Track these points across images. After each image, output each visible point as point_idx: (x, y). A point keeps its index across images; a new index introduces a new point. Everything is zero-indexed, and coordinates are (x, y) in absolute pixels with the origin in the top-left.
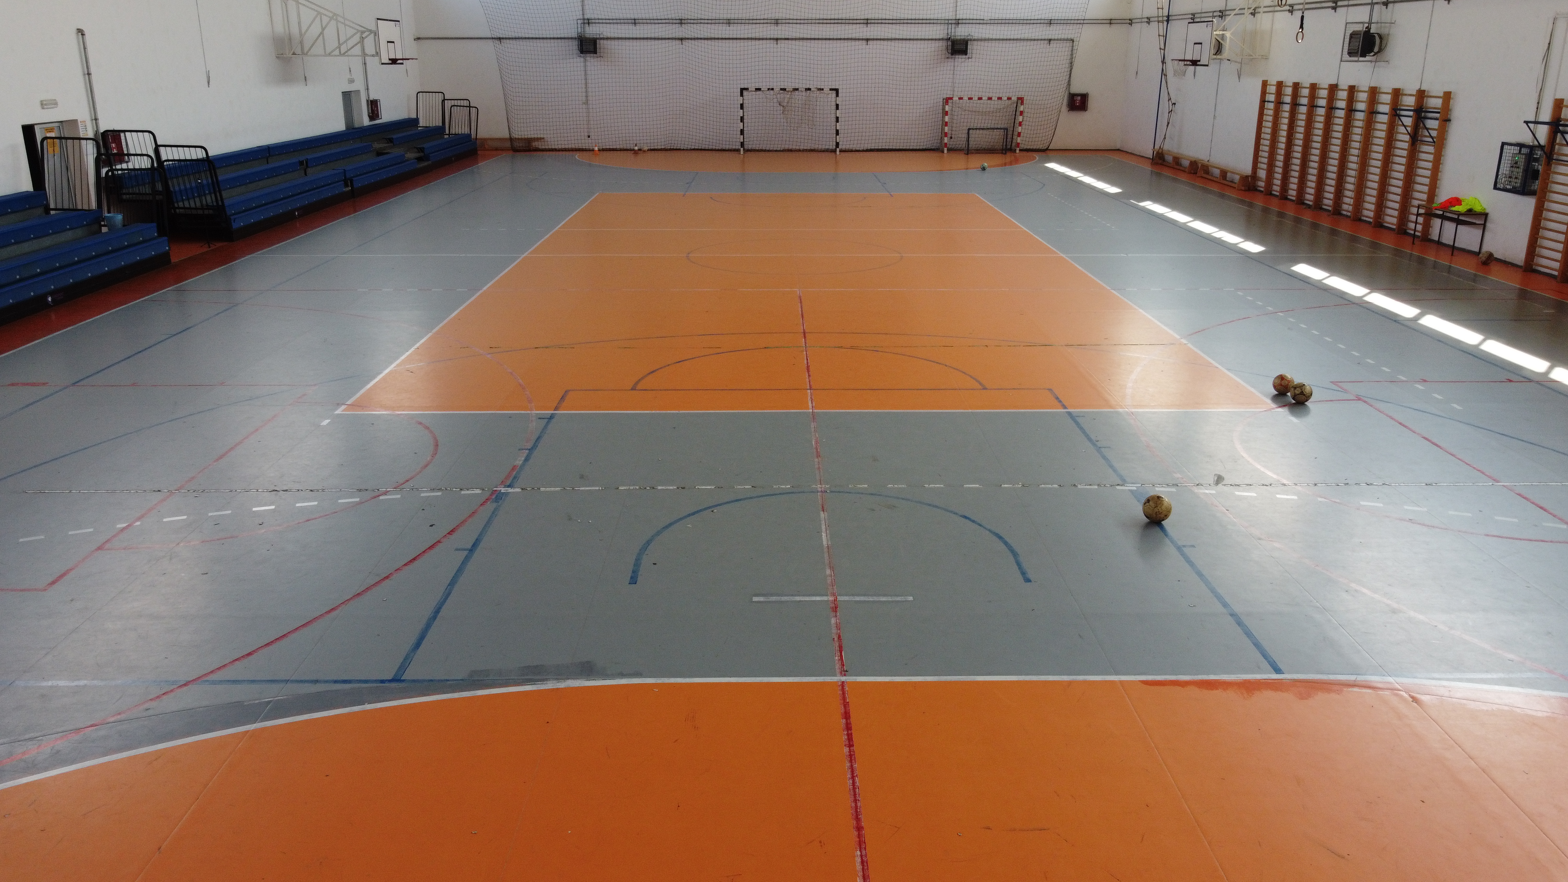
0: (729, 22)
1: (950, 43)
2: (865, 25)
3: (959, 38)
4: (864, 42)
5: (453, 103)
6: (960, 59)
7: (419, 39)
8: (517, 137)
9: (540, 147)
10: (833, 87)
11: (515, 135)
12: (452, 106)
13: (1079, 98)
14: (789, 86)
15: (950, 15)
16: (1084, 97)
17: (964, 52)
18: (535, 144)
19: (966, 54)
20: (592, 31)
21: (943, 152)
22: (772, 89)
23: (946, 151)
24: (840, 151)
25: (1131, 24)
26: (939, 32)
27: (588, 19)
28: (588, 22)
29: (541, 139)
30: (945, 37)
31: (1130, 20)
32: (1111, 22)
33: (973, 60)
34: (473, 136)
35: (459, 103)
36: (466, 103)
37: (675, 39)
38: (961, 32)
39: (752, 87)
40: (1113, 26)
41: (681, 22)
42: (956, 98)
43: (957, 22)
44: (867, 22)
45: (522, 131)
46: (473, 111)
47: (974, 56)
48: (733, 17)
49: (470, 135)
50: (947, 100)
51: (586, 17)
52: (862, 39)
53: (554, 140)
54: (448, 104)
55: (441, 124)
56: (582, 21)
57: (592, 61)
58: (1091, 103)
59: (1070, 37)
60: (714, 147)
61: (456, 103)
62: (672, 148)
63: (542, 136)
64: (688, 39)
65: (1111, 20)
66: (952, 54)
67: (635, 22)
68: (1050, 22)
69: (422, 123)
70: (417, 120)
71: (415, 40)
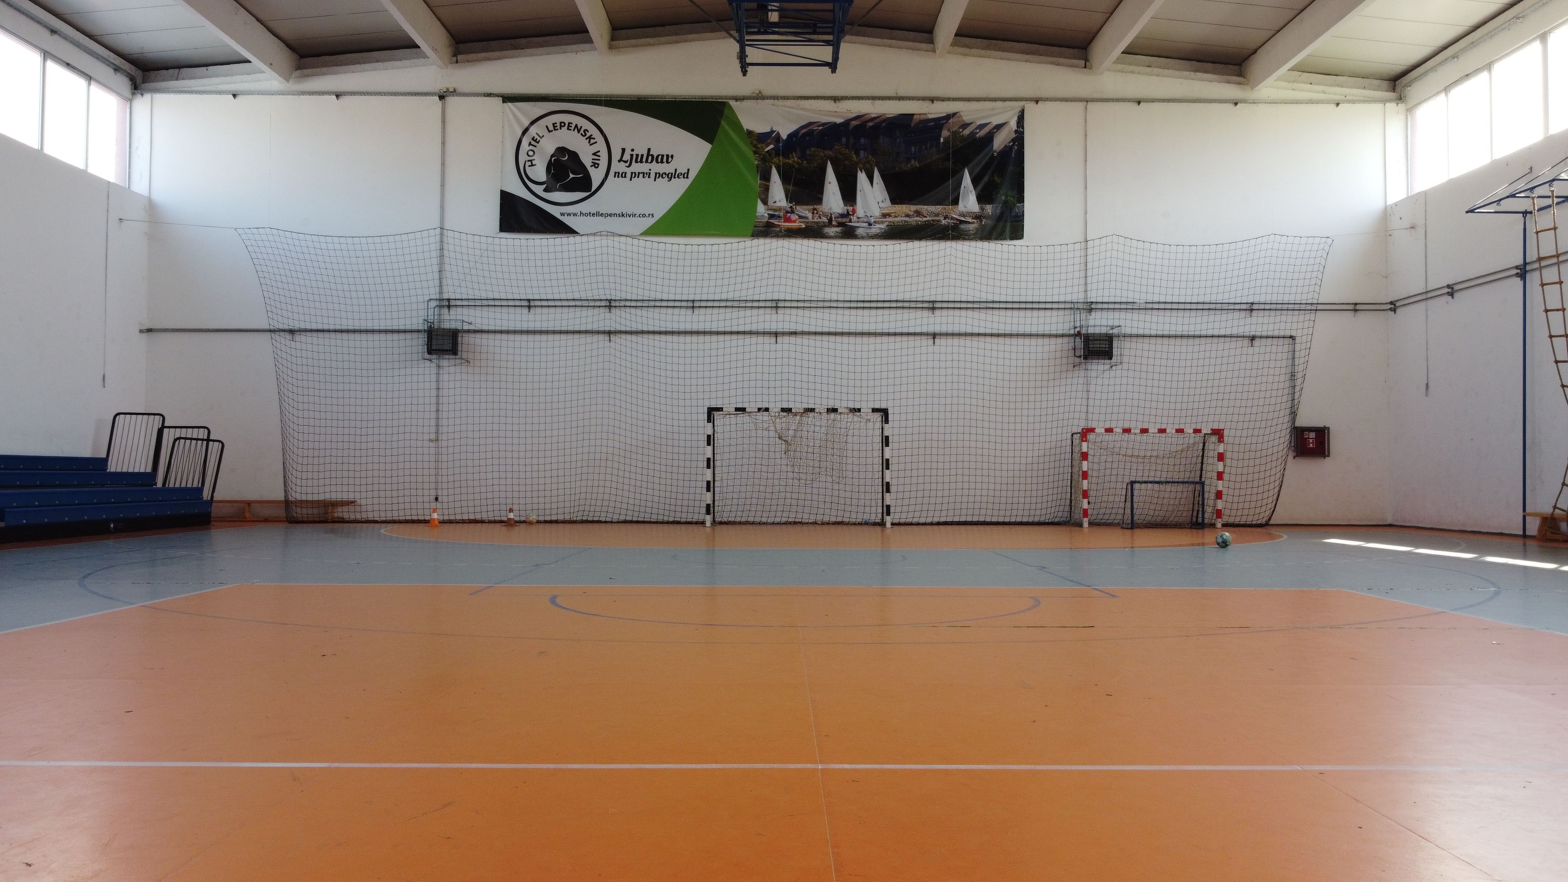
0: (693, 305)
1: (1079, 343)
2: (930, 312)
3: (1095, 332)
4: (929, 339)
5: (178, 433)
6: (1098, 367)
7: (150, 330)
9: (346, 516)
10: (877, 406)
11: (297, 495)
12: (175, 440)
13: (1312, 435)
14: (798, 406)
15: (1078, 296)
16: (1322, 433)
17: (1107, 354)
19: (1111, 358)
20: (451, 320)
21: (1080, 525)
22: (767, 410)
23: (1086, 525)
24: (892, 524)
25: (1394, 310)
26: (1060, 323)
27: (449, 300)
28: (447, 304)
30: (1072, 332)
31: (1391, 303)
32: (1355, 308)
33: (1125, 366)
34: (206, 495)
35: (189, 433)
36: (203, 434)
37: (598, 332)
38: (1098, 323)
39: (729, 407)
40: (1359, 314)
41: (610, 305)
42: (1100, 430)
43: (1090, 307)
44: (932, 306)
45: (312, 487)
46: (214, 447)
47: (1125, 359)
48: (700, 297)
49: (200, 490)
50: (1084, 434)
51: (446, 296)
52: (926, 334)
53: (371, 505)
54: (169, 436)
55: (149, 470)
56: (438, 303)
57: (452, 370)
58: (1335, 444)
59: (1288, 333)
60: (661, 518)
61: (183, 433)
62: (585, 518)
63: (351, 497)
64: (621, 332)
65: (1356, 304)
66: (1086, 358)
67: (529, 304)
68: (1251, 308)
69: (113, 466)
70: (104, 461)
71: (141, 331)
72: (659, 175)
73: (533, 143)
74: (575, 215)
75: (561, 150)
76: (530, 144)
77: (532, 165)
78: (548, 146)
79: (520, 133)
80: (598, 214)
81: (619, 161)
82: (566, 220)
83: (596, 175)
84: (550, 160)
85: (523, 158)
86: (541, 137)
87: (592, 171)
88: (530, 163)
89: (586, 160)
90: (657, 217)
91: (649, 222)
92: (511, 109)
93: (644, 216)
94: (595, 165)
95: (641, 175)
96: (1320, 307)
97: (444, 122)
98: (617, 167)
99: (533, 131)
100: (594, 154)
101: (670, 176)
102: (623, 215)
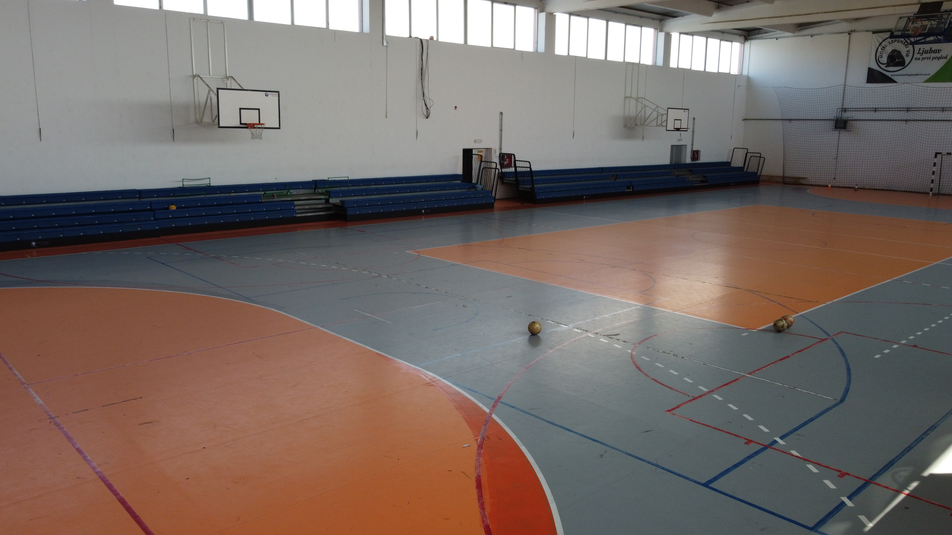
0: (943, 109)
7: (745, 119)
8: (787, 176)
11: (787, 174)
12: (751, 157)
18: (802, 181)
20: (846, 115)
27: (845, 109)
28: (844, 110)
29: (805, 178)
34: (759, 174)
35: (755, 155)
36: (759, 155)
37: (902, 120)
39: (944, 152)
41: (907, 110)
45: (792, 172)
46: (762, 159)
49: (757, 173)
51: (844, 107)
53: (812, 180)
54: (749, 155)
55: (742, 166)
56: (841, 110)
57: (844, 135)
61: (753, 155)
63: (804, 176)
67: (875, 110)
69: (733, 165)
70: (730, 163)
71: (743, 120)
72: (934, 58)
73: (883, 48)
74: (897, 75)
75: (894, 51)
76: (882, 49)
77: (882, 57)
78: (889, 49)
79: (878, 45)
80: (906, 75)
81: (917, 54)
82: (893, 78)
83: (907, 59)
84: (889, 55)
85: (878, 54)
86: (886, 46)
87: (906, 58)
88: (881, 56)
89: (904, 54)
90: (931, 75)
91: (928, 77)
92: (876, 37)
93: (926, 75)
94: (907, 56)
95: (926, 59)
97: (849, 43)
98: (916, 56)
99: (883, 44)
100: (907, 51)
101: (939, 58)
102: (917, 75)
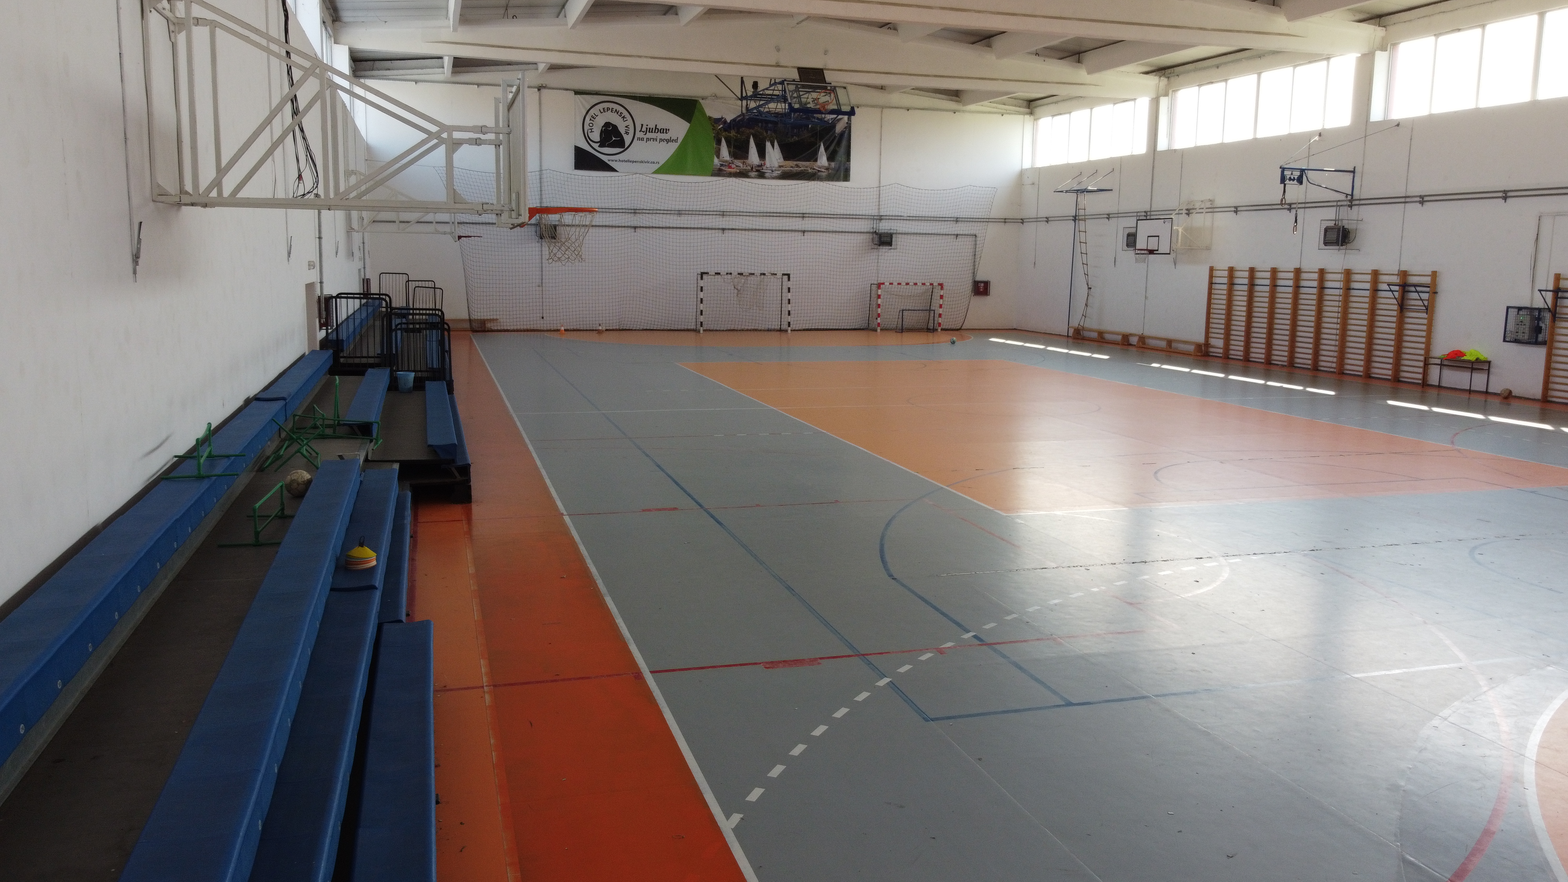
0: (680, 213)
1: (876, 236)
2: (801, 219)
3: (883, 231)
4: (800, 234)
5: (417, 284)
6: (884, 249)
7: (375, 221)
9: (493, 328)
10: (786, 273)
12: (415, 288)
13: (982, 285)
14: (746, 271)
15: (874, 212)
16: (987, 284)
17: (889, 243)
18: (489, 325)
19: (891, 245)
21: (876, 330)
22: (731, 274)
23: (879, 330)
24: (791, 331)
25: (1022, 223)
26: (865, 226)
30: (872, 231)
31: (1021, 219)
32: (1005, 221)
33: (898, 250)
35: (423, 284)
36: (431, 284)
37: (629, 227)
38: (885, 227)
39: (712, 271)
40: (1007, 224)
42: (887, 284)
43: (880, 218)
44: (803, 216)
46: (438, 291)
47: (898, 247)
48: (684, 208)
50: (879, 285)
52: (798, 231)
53: (504, 322)
57: (550, 247)
58: (993, 289)
59: (972, 232)
60: (666, 328)
61: (420, 284)
62: (624, 328)
64: (641, 227)
65: (1005, 219)
66: (879, 246)
68: (957, 220)
70: (389, 298)
72: (661, 140)
73: (592, 119)
74: (616, 161)
75: (607, 124)
76: (590, 120)
77: (592, 132)
78: (600, 121)
79: (584, 113)
80: (628, 161)
81: (640, 131)
82: (610, 163)
83: (627, 139)
84: (602, 129)
85: (586, 127)
86: (597, 116)
87: (625, 136)
88: (590, 130)
89: (622, 130)
90: (662, 163)
91: (657, 166)
92: (580, 100)
93: (654, 163)
94: (627, 133)
95: (652, 140)
96: (990, 220)
97: (540, 104)
98: (639, 134)
99: (592, 112)
100: (626, 127)
101: (668, 141)
102: (642, 162)
